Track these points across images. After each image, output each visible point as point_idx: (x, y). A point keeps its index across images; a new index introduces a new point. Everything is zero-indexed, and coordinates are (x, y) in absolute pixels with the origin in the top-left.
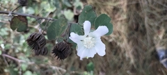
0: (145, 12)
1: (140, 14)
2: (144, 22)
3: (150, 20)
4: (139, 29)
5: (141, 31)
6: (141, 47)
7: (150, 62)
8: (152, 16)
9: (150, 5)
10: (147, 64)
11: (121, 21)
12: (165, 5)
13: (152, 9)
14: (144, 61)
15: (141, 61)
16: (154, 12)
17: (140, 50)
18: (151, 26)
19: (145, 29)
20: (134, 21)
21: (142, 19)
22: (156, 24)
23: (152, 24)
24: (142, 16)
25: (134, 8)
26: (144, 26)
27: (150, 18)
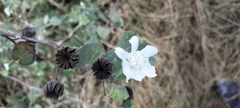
0: (202, 30)
1: (196, 32)
2: (200, 42)
3: (210, 40)
4: (195, 52)
5: (197, 55)
6: (196, 78)
7: (209, 99)
8: (212, 35)
9: (210, 20)
10: (204, 101)
11: (171, 39)
12: (230, 21)
13: (212, 26)
14: (201, 98)
15: (197, 98)
16: (215, 30)
17: (194, 80)
18: (210, 49)
19: (202, 52)
20: (187, 41)
21: (198, 39)
22: (218, 46)
23: (212, 46)
24: (198, 34)
25: (189, 24)
26: (201, 48)
27: (209, 37)
